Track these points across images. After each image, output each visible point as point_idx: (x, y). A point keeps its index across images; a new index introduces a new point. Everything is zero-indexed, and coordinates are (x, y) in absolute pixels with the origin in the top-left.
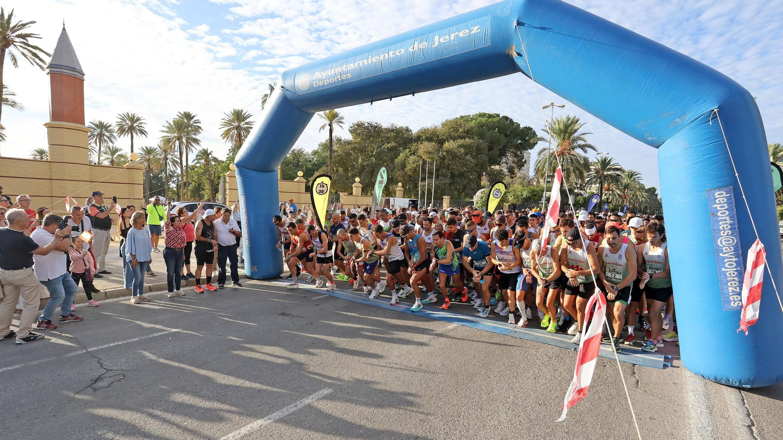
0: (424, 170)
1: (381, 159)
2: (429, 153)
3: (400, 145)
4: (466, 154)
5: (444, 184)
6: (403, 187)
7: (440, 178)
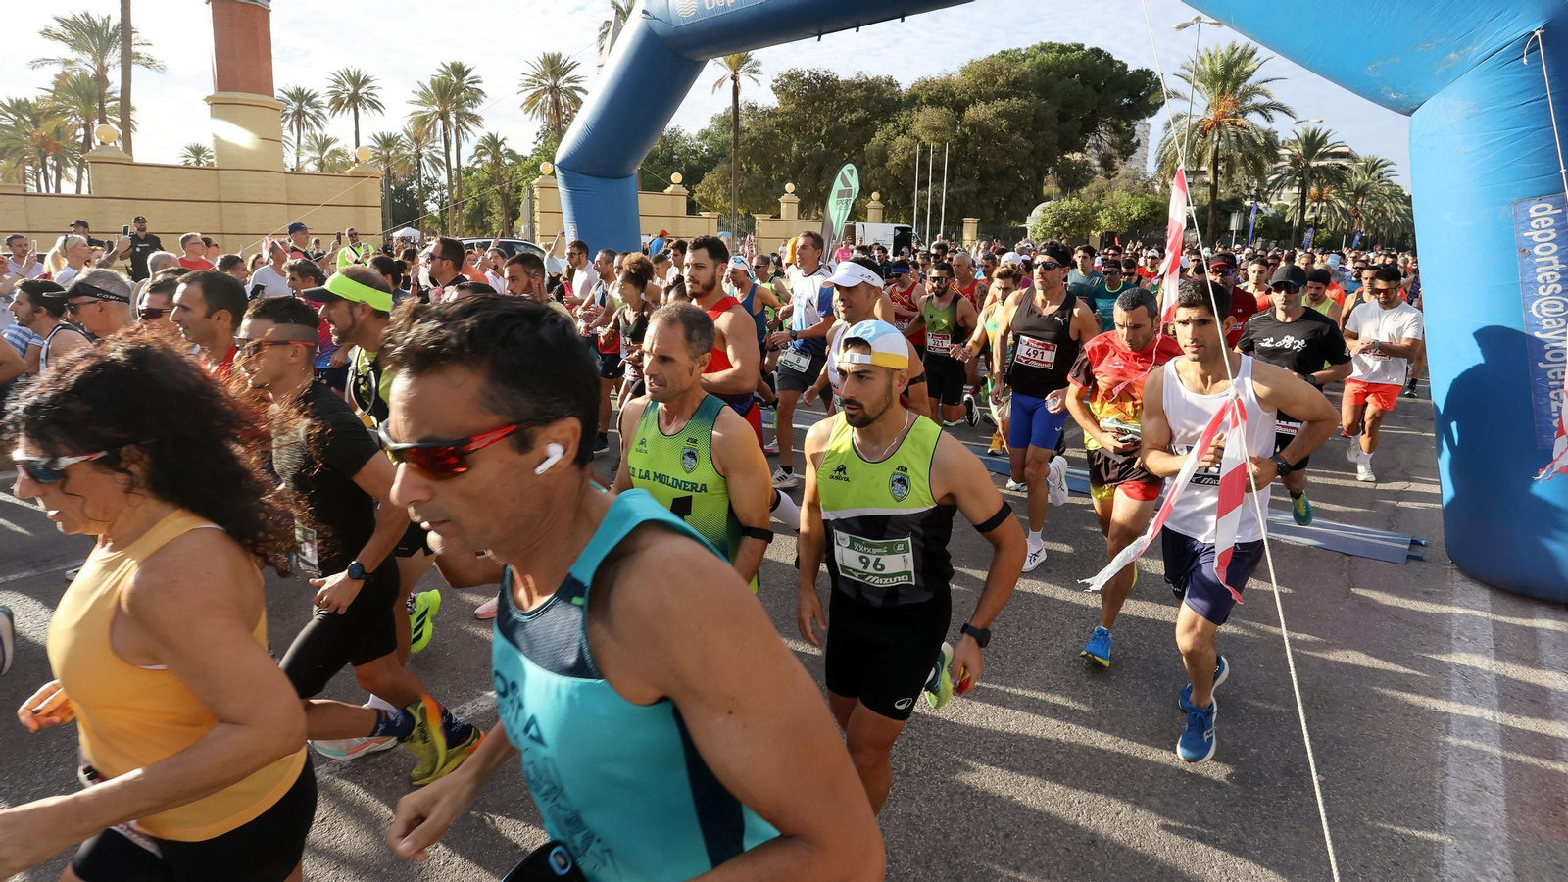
0: (924, 165)
1: (836, 145)
2: (935, 129)
3: (875, 115)
4: (1012, 130)
5: (967, 193)
6: (881, 200)
7: (958, 181)
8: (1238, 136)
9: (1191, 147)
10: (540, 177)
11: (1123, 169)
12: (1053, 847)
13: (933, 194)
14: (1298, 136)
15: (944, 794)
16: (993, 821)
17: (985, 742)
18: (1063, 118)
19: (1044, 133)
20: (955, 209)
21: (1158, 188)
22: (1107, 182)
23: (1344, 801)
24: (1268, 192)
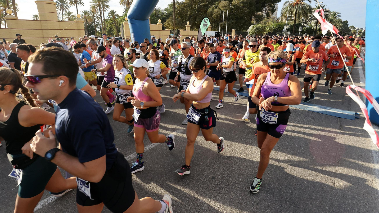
0: (222, 16)
1: (199, 11)
2: (225, 7)
3: (209, 3)
4: (244, 6)
5: (232, 23)
6: (211, 25)
7: (230, 20)
8: (302, 7)
9: (290, 10)
10: (125, 21)
11: (272, 16)
12: (270, 207)
13: (224, 23)
14: (317, 7)
15: (239, 191)
16: (253, 199)
17: (249, 175)
18: (257, 3)
19: (252, 7)
20: (230, 27)
21: (280, 21)
22: (267, 20)
23: (349, 191)
24: (308, 22)
